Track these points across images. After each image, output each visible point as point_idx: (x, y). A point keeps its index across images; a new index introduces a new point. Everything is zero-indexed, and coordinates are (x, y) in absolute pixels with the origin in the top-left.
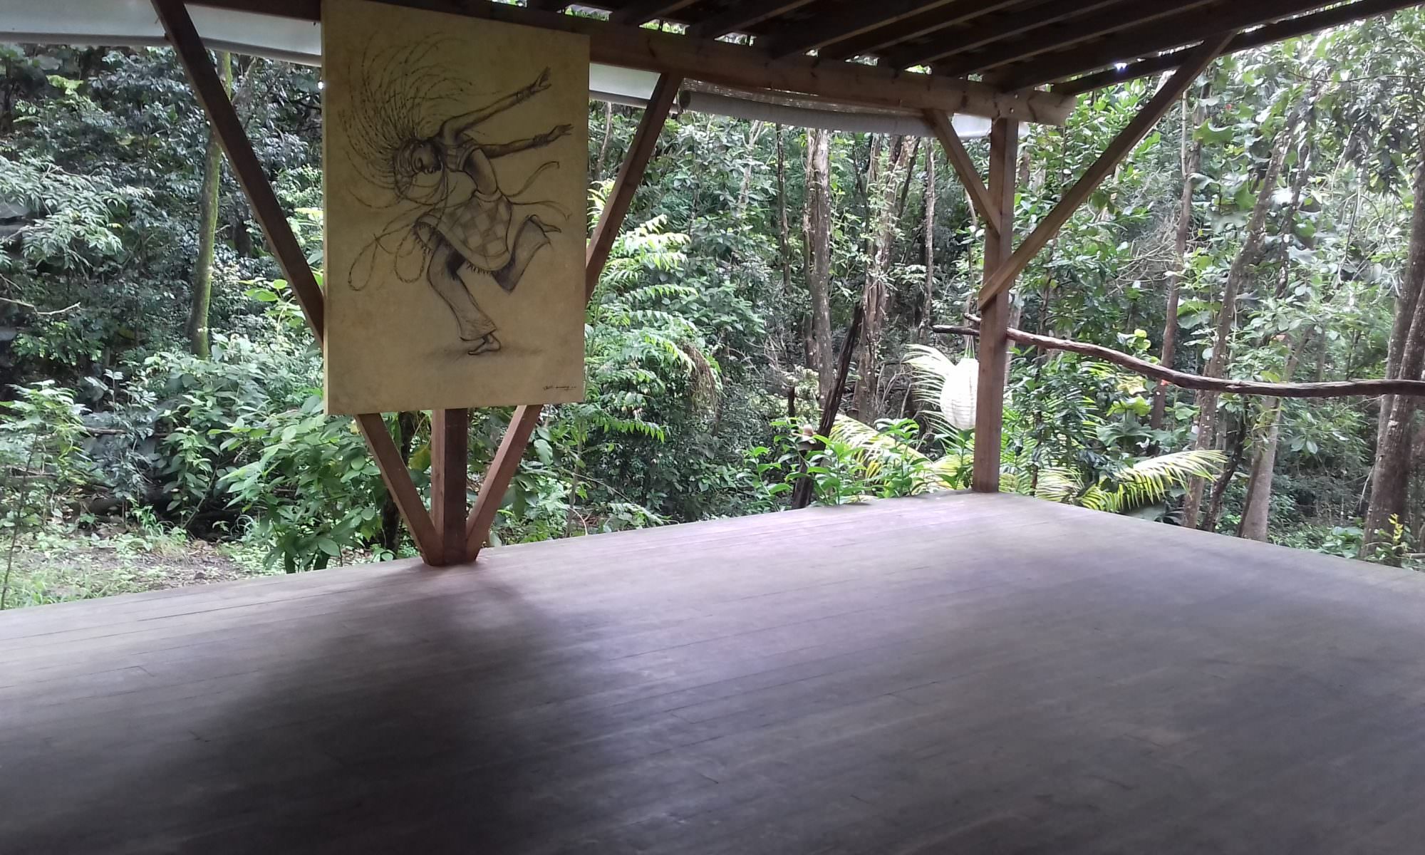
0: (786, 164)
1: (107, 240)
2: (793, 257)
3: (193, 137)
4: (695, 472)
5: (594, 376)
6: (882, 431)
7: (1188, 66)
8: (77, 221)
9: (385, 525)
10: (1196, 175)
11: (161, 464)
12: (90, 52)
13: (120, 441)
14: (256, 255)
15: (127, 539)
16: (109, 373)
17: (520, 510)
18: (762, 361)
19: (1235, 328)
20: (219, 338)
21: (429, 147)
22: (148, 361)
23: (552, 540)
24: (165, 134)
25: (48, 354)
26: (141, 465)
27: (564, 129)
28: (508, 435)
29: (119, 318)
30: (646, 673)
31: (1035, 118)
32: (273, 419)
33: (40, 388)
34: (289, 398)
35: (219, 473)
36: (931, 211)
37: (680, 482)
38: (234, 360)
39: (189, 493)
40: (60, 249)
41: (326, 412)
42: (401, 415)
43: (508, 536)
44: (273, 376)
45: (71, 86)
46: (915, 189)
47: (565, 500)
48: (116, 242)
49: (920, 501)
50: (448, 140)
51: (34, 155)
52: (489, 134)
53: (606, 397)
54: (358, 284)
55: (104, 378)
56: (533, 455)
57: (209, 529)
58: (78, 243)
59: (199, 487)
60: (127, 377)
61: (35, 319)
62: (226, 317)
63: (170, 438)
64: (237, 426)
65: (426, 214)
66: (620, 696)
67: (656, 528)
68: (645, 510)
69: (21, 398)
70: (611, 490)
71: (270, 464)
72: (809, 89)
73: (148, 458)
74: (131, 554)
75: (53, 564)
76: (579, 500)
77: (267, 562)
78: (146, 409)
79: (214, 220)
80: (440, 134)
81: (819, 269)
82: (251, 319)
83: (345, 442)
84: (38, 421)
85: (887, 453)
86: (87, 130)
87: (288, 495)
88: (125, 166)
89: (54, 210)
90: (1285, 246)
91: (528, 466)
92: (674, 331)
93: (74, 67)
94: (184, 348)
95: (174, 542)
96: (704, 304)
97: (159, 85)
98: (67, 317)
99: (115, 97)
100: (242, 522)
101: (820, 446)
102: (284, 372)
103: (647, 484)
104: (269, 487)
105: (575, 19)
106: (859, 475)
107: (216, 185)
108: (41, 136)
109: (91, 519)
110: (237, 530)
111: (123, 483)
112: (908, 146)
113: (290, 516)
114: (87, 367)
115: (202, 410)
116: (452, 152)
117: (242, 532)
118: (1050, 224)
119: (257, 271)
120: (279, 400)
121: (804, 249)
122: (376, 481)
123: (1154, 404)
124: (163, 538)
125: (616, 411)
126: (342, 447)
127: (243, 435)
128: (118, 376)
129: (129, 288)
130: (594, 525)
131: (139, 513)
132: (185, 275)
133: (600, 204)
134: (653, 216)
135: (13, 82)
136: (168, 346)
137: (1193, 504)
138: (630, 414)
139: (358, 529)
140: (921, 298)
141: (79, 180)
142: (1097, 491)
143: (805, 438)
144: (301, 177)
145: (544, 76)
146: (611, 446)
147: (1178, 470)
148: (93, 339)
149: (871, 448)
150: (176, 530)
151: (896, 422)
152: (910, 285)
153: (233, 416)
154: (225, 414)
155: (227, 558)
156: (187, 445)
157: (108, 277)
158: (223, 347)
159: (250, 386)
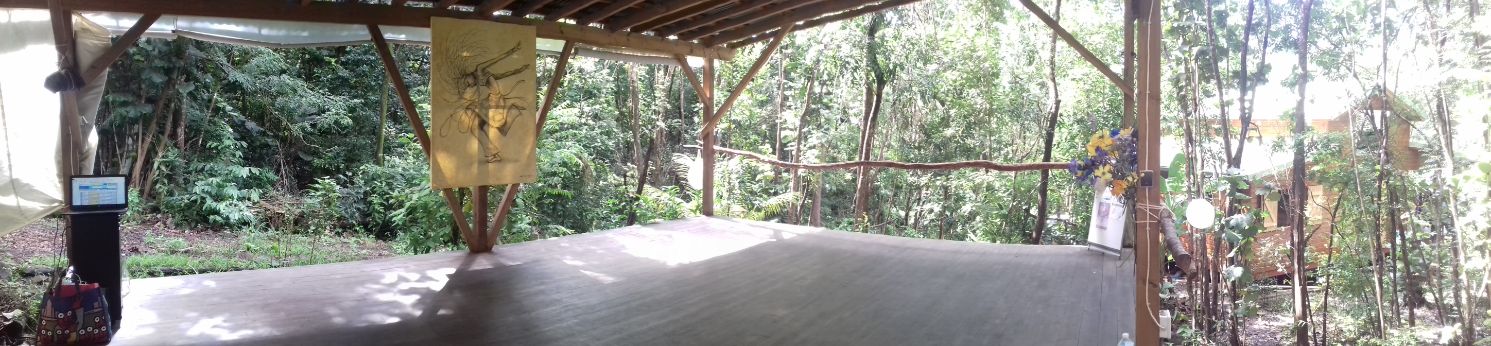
0: (621, 77)
1: (347, 121)
2: (625, 116)
3: (377, 77)
4: (585, 211)
5: (541, 170)
6: (665, 191)
7: (778, 36)
8: (337, 114)
9: (453, 235)
10: (786, 81)
11: (366, 209)
12: (340, 47)
13: (350, 200)
14: (401, 124)
15: (354, 239)
16: (347, 173)
17: (510, 228)
18: (613, 162)
19: (803, 143)
20: (387, 158)
21: (472, 76)
22: (361, 168)
23: (524, 242)
24: (367, 77)
25: (324, 166)
26: (359, 209)
27: (527, 66)
28: (504, 196)
29: (350, 151)
30: (565, 300)
31: (720, 58)
32: (407, 191)
33: (324, 179)
34: (414, 182)
35: (387, 213)
36: (682, 97)
37: (579, 215)
38: (393, 167)
39: (376, 221)
40: (330, 125)
41: (431, 188)
42: (460, 189)
43: (505, 240)
44: (407, 173)
45: (333, 60)
46: (675, 87)
47: (529, 224)
48: (350, 121)
49: (681, 221)
50: (479, 73)
51: (320, 89)
52: (496, 69)
53: (546, 179)
54: (443, 134)
55: (345, 175)
56: (514, 204)
57: (383, 235)
58: (337, 122)
59: (379, 218)
60: (354, 175)
61: (319, 152)
62: (389, 149)
63: (369, 199)
64: (395, 194)
65: (470, 105)
66: (554, 310)
67: (568, 236)
68: (563, 228)
69: (318, 183)
70: (549, 220)
71: (407, 209)
72: (628, 46)
73: (361, 206)
74: (355, 245)
75: (327, 248)
76: (535, 224)
77: (407, 250)
78: (361, 187)
79: (385, 110)
80: (476, 71)
81: (635, 122)
82: (400, 150)
83: (437, 200)
84: (324, 192)
85: (666, 201)
86: (340, 77)
87: (414, 221)
88: (353, 91)
89: (328, 110)
90: (819, 109)
91: (513, 210)
92: (574, 150)
93: (334, 53)
94: (374, 163)
95: (370, 241)
96: (587, 138)
97: (365, 58)
98: (331, 151)
99: (350, 64)
100: (396, 233)
101: (637, 199)
102: (412, 171)
103: (564, 216)
104: (407, 219)
105: (529, 20)
106: (655, 210)
107: (386, 96)
108: (323, 81)
109: (340, 230)
110: (394, 236)
111: (352, 216)
112: (671, 69)
113: (415, 231)
114: (338, 170)
115: (380, 187)
116: (481, 78)
117: (396, 237)
118: (729, 102)
119: (401, 130)
120: (410, 182)
121: (629, 113)
122: (451, 216)
123: (775, 174)
124: (366, 239)
125: (550, 185)
126: (436, 202)
127: (397, 198)
128: (350, 174)
129: (354, 139)
130: (542, 234)
131: (358, 229)
132: (374, 133)
133: (541, 97)
134: (565, 101)
135: (312, 61)
136: (368, 162)
137: (792, 214)
138: (556, 186)
139: (442, 236)
140: (680, 134)
141: (337, 98)
142: (753, 212)
143: (631, 195)
144: (419, 91)
145: (519, 44)
146: (549, 201)
147: (785, 201)
148: (340, 160)
149: (660, 199)
150: (371, 236)
151: (670, 187)
152: (675, 128)
153: (393, 190)
154: (390, 189)
155: (390, 248)
156: (375, 202)
157: (346, 135)
158: (389, 161)
159: (399, 177)
